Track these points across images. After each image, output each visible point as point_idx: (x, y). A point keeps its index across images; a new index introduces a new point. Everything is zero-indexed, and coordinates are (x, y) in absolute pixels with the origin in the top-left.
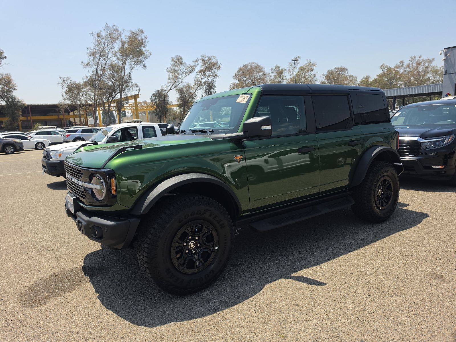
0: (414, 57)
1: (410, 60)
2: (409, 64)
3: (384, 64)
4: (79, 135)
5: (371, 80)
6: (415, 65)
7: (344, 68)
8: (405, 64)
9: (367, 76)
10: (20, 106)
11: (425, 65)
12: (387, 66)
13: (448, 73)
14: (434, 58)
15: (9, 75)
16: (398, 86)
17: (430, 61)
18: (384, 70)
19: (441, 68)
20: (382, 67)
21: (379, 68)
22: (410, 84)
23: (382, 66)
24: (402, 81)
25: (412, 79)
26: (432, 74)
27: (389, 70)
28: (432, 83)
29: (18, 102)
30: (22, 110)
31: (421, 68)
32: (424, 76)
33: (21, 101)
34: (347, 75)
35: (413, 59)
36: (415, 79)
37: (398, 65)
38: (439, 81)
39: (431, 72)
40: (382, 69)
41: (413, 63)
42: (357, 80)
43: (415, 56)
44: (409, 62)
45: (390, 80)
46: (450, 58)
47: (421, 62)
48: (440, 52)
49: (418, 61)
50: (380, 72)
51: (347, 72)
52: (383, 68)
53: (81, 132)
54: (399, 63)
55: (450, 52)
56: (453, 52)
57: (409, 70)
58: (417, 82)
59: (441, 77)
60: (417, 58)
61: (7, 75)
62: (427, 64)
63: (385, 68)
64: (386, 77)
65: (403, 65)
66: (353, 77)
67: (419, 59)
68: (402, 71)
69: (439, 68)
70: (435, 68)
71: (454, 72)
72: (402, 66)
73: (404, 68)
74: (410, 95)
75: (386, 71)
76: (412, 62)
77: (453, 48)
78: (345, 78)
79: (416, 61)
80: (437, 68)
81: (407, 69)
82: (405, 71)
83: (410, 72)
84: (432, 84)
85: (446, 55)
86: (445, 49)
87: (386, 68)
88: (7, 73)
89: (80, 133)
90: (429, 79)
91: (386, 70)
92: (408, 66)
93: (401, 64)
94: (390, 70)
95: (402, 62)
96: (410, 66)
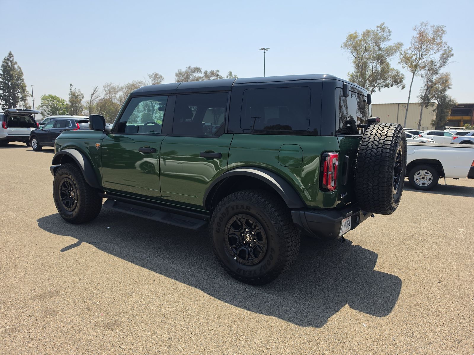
4: (469, 138)
10: (451, 105)
15: (448, 73)
29: (450, 101)
30: (451, 109)
33: (453, 100)
53: (472, 136)
61: (447, 73)
88: (447, 72)
89: (470, 137)
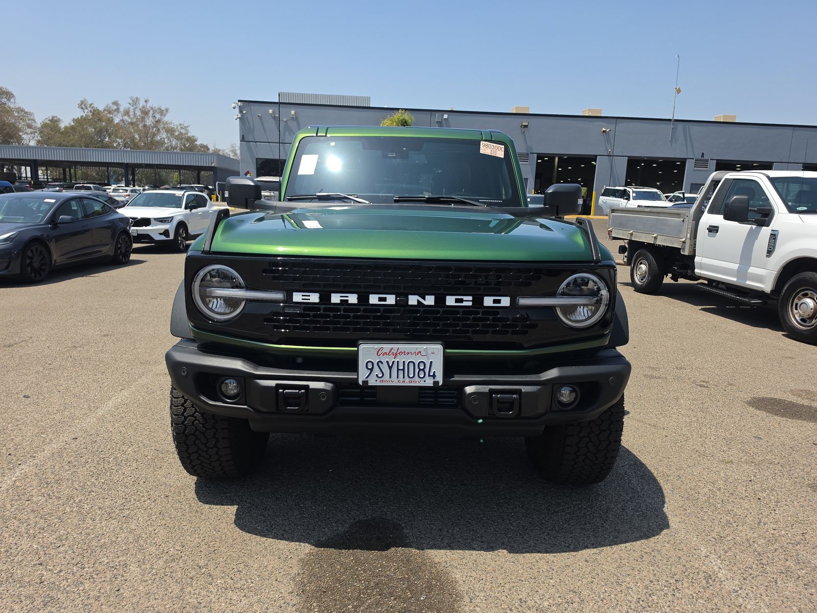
0: (137, 99)
1: (129, 104)
2: (129, 109)
3: (85, 100)
5: (62, 125)
6: (138, 113)
7: (5, 89)
8: (122, 109)
9: (53, 117)
11: (154, 116)
12: (92, 104)
13: (245, 140)
14: (168, 109)
16: (115, 145)
17: (162, 112)
18: (86, 111)
19: (179, 127)
20: (82, 105)
21: (78, 106)
22: (134, 146)
23: (82, 102)
24: (121, 138)
25: (137, 136)
26: (166, 134)
27: (96, 112)
28: (167, 149)
31: (149, 121)
32: (154, 135)
34: (12, 106)
35: (135, 102)
36: (140, 138)
37: (110, 108)
38: (176, 148)
39: (165, 130)
40: (82, 108)
41: (135, 108)
42: (34, 120)
43: (139, 97)
44: (129, 106)
45: (100, 132)
46: (247, 118)
47: (149, 111)
48: (233, 105)
49: (143, 107)
50: (79, 114)
51: (12, 100)
52: (84, 107)
54: (111, 105)
55: (247, 108)
56: (250, 108)
57: (130, 120)
58: (145, 144)
59: (179, 142)
60: (142, 103)
62: (158, 116)
63: (89, 109)
64: (90, 125)
65: (118, 108)
66: (26, 113)
67: (145, 104)
68: (117, 120)
69: (176, 127)
70: (170, 126)
71: (253, 140)
72: (118, 110)
73: (120, 115)
74: (145, 164)
75: (90, 114)
76: (133, 106)
77: (251, 104)
78: (9, 112)
79: (141, 107)
80: (173, 126)
81: (126, 118)
82: (123, 121)
83: (132, 123)
84: (166, 151)
85: (241, 111)
86: (239, 101)
87: (89, 107)
90: (161, 143)
91: (91, 112)
92: (127, 113)
93: (115, 107)
94: (99, 114)
95: (115, 103)
96: (131, 113)
